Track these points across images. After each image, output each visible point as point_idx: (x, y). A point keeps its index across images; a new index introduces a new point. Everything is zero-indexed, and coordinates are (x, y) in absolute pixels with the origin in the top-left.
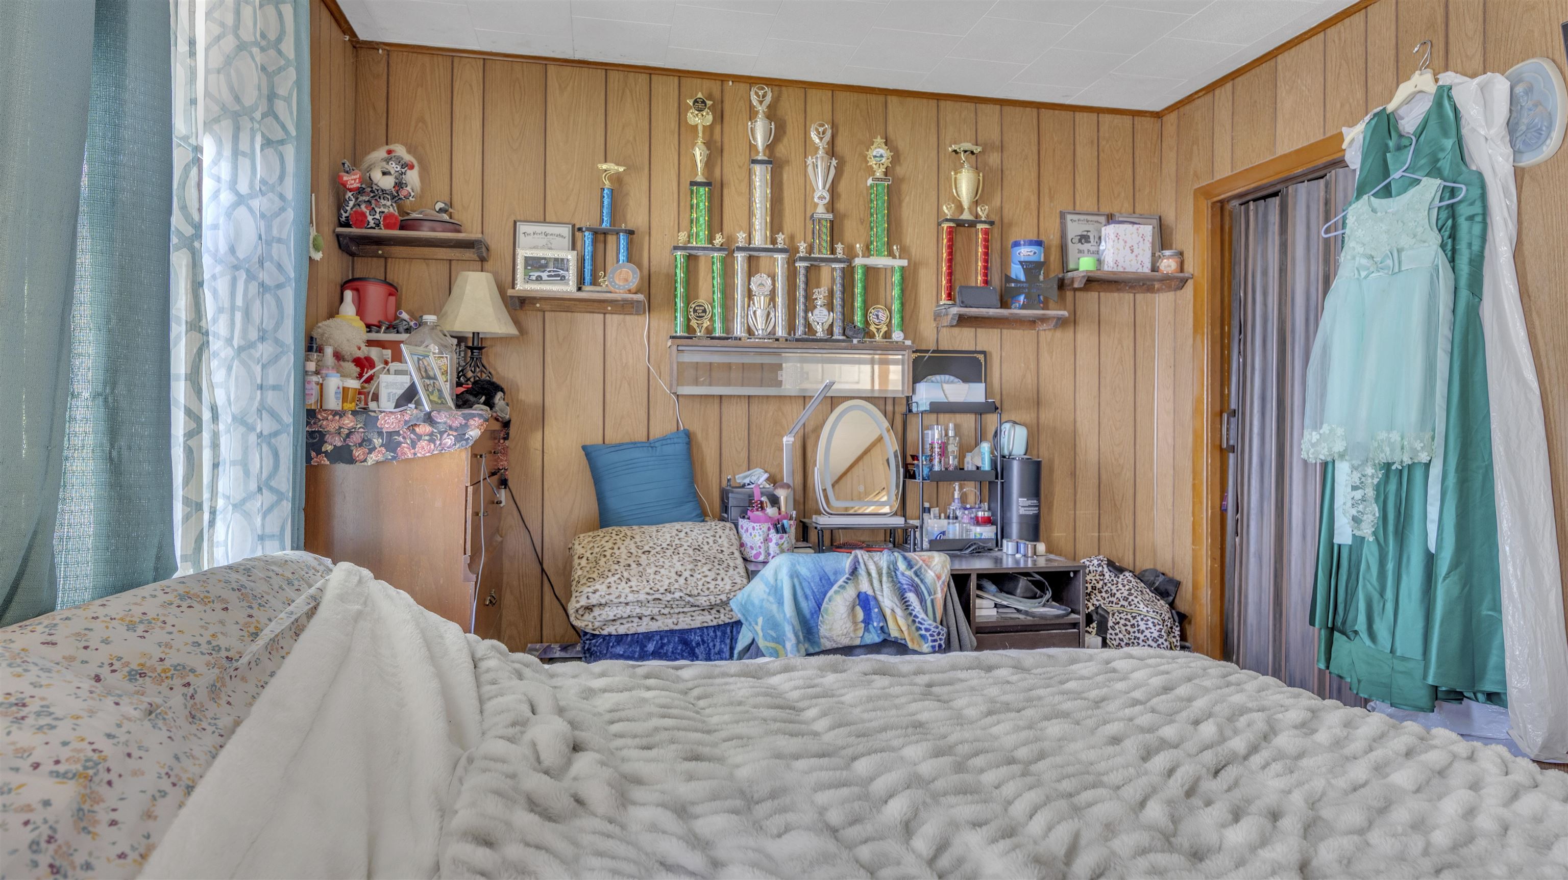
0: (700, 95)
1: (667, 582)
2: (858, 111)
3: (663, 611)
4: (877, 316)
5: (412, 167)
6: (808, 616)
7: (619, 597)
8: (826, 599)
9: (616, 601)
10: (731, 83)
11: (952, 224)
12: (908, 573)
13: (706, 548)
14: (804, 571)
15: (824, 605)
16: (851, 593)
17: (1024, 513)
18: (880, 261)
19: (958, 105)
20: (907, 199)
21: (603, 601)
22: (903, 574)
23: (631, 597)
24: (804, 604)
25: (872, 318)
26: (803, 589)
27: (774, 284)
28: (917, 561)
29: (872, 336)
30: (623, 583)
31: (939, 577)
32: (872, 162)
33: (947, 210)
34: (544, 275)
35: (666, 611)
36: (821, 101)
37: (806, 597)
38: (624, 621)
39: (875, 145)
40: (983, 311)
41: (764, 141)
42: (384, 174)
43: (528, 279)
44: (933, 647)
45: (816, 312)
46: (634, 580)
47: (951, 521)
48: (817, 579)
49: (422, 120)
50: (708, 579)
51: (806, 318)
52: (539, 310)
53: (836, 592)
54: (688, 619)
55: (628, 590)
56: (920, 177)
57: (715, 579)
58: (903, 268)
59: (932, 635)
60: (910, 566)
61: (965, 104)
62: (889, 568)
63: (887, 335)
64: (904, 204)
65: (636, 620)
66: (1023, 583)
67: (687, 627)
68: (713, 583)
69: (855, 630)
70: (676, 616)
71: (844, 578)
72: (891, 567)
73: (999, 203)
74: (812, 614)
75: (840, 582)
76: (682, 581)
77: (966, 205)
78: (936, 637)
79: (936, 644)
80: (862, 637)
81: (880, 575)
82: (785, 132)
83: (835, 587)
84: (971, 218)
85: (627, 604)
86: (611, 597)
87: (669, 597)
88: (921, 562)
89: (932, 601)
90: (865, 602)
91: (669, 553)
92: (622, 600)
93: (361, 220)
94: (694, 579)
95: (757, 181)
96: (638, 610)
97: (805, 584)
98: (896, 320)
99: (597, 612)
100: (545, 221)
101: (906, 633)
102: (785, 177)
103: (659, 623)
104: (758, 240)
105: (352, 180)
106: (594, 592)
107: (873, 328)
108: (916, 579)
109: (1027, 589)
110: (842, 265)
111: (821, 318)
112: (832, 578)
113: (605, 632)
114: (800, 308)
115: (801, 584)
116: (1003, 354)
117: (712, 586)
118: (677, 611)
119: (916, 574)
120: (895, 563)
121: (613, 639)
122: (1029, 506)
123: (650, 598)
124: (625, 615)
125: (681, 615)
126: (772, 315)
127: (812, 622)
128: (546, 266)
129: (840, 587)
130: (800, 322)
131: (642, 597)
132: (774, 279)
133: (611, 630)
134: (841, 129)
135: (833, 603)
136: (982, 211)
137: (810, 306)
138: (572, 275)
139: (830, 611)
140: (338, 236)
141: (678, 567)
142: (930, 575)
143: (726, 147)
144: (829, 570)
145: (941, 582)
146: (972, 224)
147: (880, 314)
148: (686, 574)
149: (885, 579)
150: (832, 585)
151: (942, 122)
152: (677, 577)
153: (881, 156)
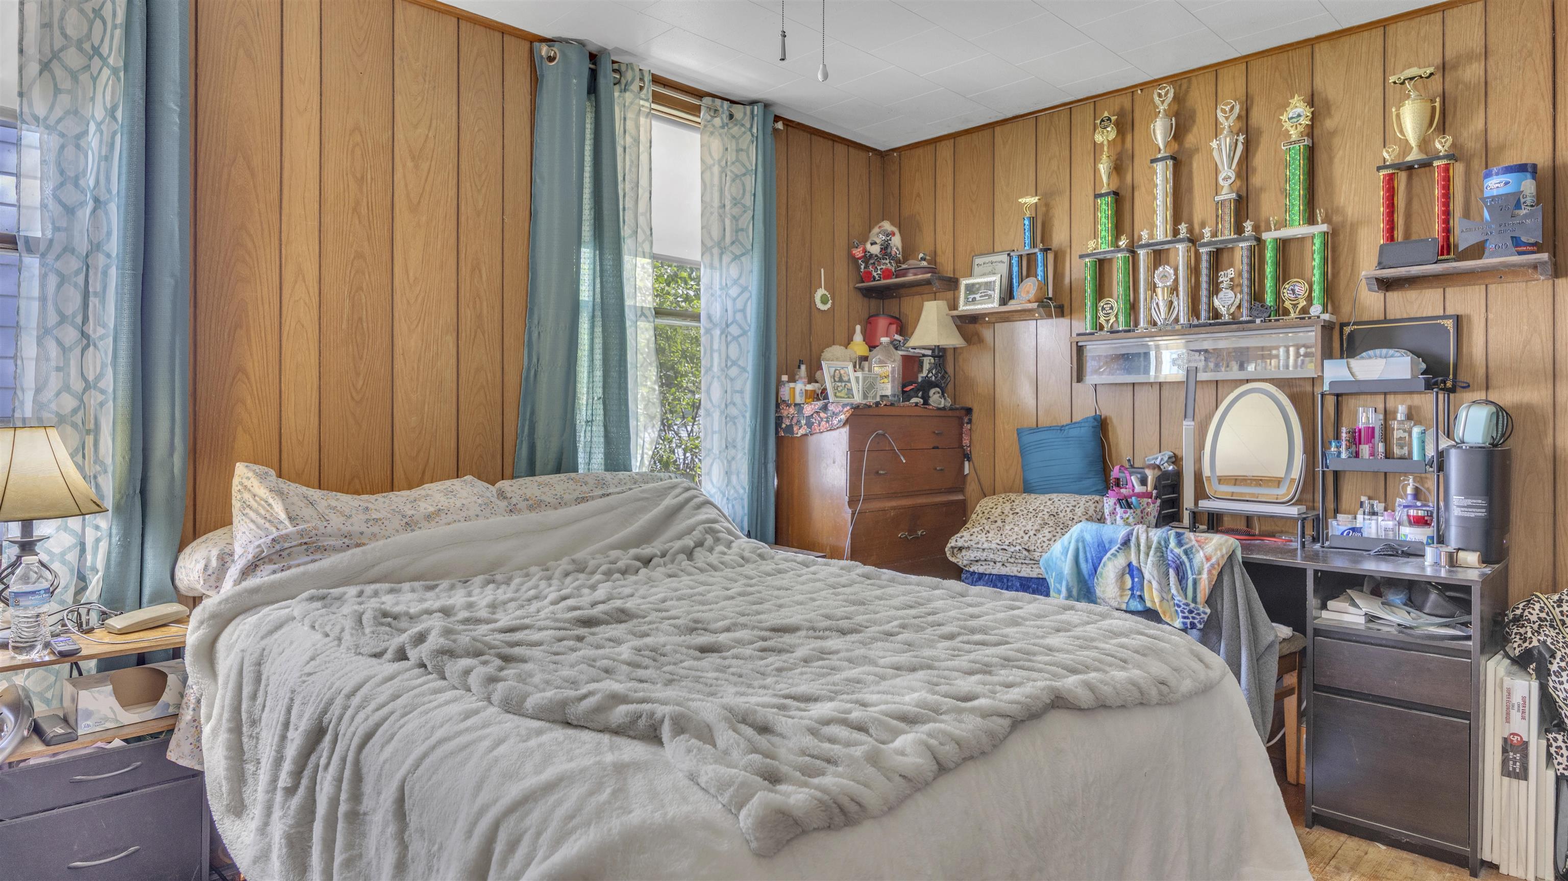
0: (1106, 114)
1: (1015, 537)
2: (1277, 74)
3: (1010, 560)
4: (1293, 290)
5: (893, 234)
6: (1087, 577)
7: (978, 543)
8: (1102, 564)
9: (975, 546)
10: (1139, 92)
11: (1390, 171)
12: (1178, 551)
13: (1061, 515)
14: (1088, 538)
15: (1099, 569)
16: (1121, 561)
17: (1460, 514)
18: (1297, 230)
19: (1415, 23)
20: (1341, 152)
21: (966, 545)
22: (1172, 551)
23: (986, 545)
24: (1083, 566)
25: (1286, 294)
26: (1085, 553)
27: (1176, 274)
28: (1191, 540)
29: (1286, 312)
30: (983, 534)
31: (1208, 559)
32: (1287, 125)
33: (1389, 155)
34: (977, 296)
35: (1012, 560)
36: (1234, 78)
37: (1087, 561)
38: (983, 563)
39: (1292, 106)
40: (1415, 270)
41: (1165, 137)
42: (872, 244)
43: (967, 302)
44: (1185, 624)
45: (1221, 295)
46: (992, 532)
47: (1366, 517)
48: (1096, 546)
49: (918, 195)
50: (1045, 539)
51: (1210, 303)
52: (988, 322)
53: (1109, 559)
54: (1028, 570)
55: (984, 539)
56: (1359, 123)
57: (1049, 540)
58: (1325, 234)
59: (1182, 612)
60: (1180, 544)
61: (1424, 18)
62: (1159, 543)
63: (1305, 310)
64: (1337, 160)
65: (992, 564)
66: (1433, 596)
67: (1026, 576)
68: (1047, 542)
69: (1121, 596)
70: (1020, 565)
71: (1116, 548)
72: (1163, 543)
73: (1480, 125)
74: (1090, 576)
75: (1113, 551)
76: (1026, 537)
77: (1413, 142)
78: (1187, 614)
79: (1188, 621)
80: (1127, 603)
81: (1149, 547)
82: (1194, 121)
83: (1108, 555)
84: (1421, 156)
85: (984, 550)
86: (972, 543)
87: (1012, 549)
88: (1194, 542)
89: (1195, 583)
90: (1131, 570)
91: (1030, 515)
92: (979, 546)
93: (868, 276)
94: (1036, 538)
95: (1159, 180)
96: (992, 556)
97: (1088, 549)
98: (1317, 293)
99: (964, 552)
100: (994, 252)
101: (1157, 604)
102: (1195, 165)
103: (1008, 569)
104: (1160, 234)
105: (858, 253)
106: (961, 537)
107: (1288, 304)
108: (1184, 558)
109: (1436, 605)
110: (1248, 244)
111: (1225, 302)
112: (1107, 546)
113: (971, 570)
114: (1204, 293)
115: (1084, 548)
116: (1491, 316)
117: (1045, 545)
118: (1020, 561)
119: (1186, 552)
120: (1167, 541)
121: (976, 576)
122: (1468, 506)
123: (999, 547)
124: (983, 559)
125: (1024, 566)
126: (1175, 303)
127: (1089, 582)
128: (978, 289)
129: (1113, 554)
130: (1203, 307)
131: (994, 546)
132: (1176, 270)
133: (974, 568)
134: (1257, 99)
135: (1106, 569)
136: (1441, 145)
137: (1215, 289)
138: (996, 295)
139: (1104, 575)
140: (860, 289)
141: (1029, 527)
142: (1199, 557)
143: (1137, 153)
144: (1106, 538)
145: (1209, 564)
146: (1426, 164)
147: (1297, 288)
148: (1031, 533)
149: (1152, 553)
150: (1106, 552)
151: (1390, 50)
152: (1023, 535)
153: (1299, 116)
